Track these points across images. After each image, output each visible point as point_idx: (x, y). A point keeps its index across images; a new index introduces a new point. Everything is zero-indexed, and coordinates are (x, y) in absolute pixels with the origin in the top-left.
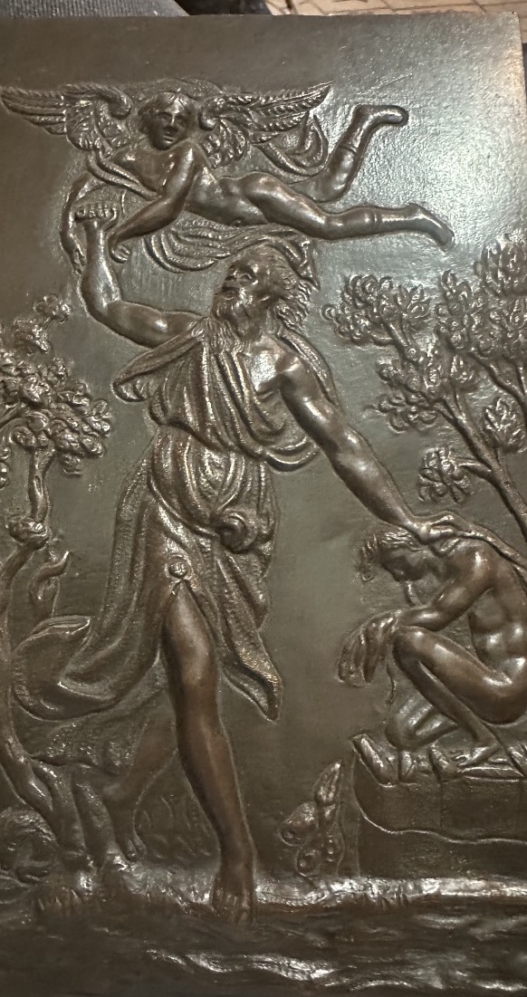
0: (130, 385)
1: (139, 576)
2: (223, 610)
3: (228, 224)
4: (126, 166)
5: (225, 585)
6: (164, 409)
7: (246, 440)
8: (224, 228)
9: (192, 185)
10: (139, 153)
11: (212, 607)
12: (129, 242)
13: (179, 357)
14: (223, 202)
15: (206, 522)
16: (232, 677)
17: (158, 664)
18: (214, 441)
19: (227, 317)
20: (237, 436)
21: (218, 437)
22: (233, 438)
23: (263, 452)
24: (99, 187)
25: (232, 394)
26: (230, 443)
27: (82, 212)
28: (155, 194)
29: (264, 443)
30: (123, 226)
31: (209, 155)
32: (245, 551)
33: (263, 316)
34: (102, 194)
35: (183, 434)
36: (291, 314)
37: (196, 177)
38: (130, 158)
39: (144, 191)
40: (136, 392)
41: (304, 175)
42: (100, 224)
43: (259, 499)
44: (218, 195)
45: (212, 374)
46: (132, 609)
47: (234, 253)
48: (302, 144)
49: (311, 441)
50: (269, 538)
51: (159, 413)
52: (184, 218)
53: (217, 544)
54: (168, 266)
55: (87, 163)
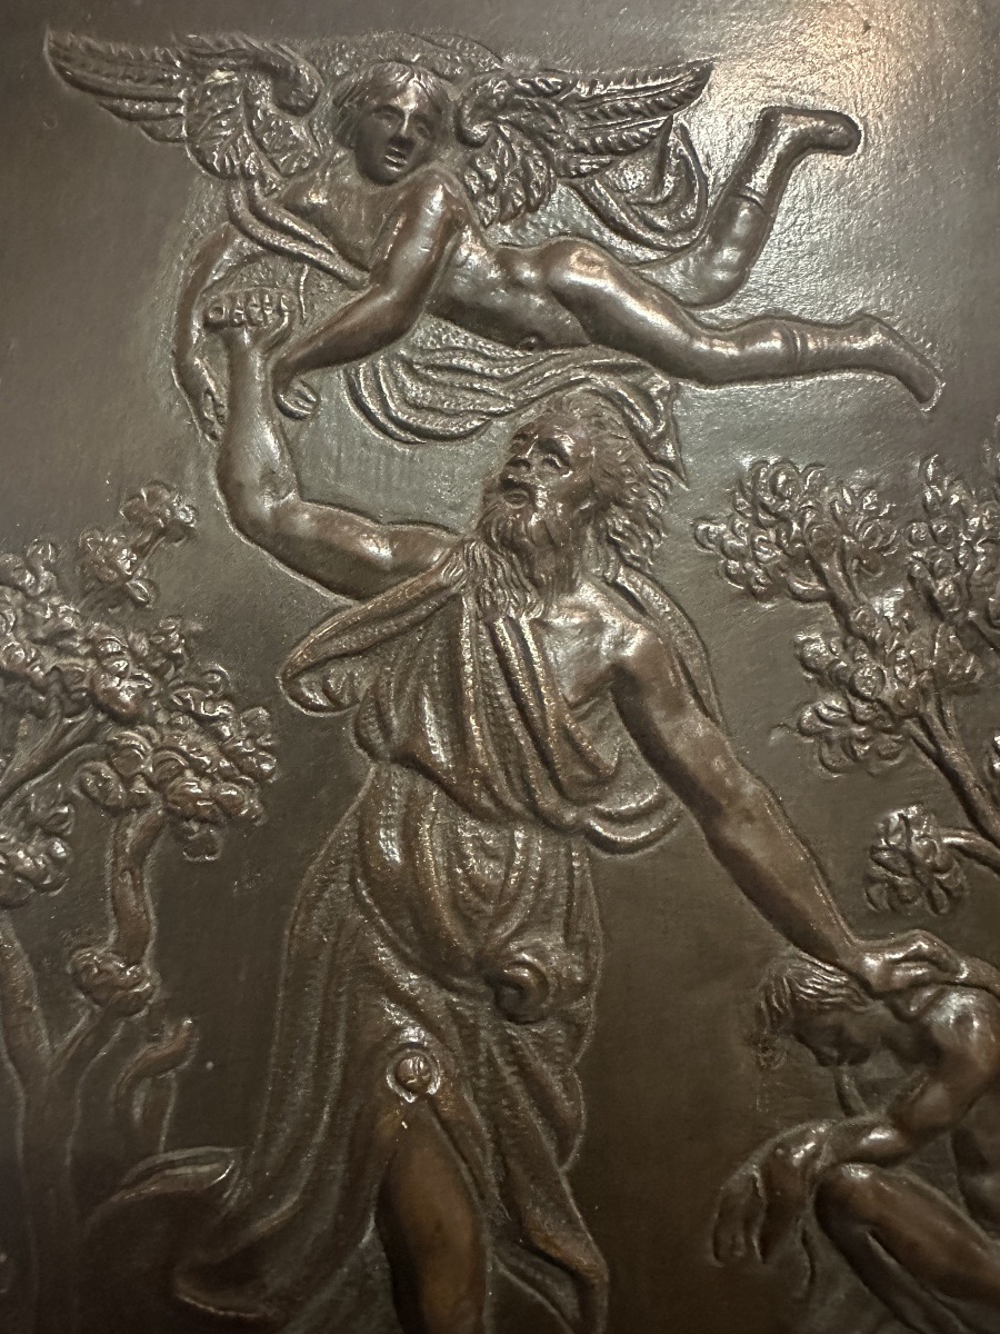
0: (315, 677)
1: (336, 1073)
2: (497, 1141)
3: (514, 347)
4: (308, 214)
5: (505, 1091)
6: (386, 729)
7: (548, 800)
8: (504, 352)
9: (442, 262)
10: (335, 190)
11: (477, 1136)
12: (314, 378)
13: (414, 625)
14: (501, 299)
15: (468, 967)
16: (513, 1261)
17: (371, 1242)
18: (486, 802)
19: (510, 543)
20: (530, 792)
21: (493, 796)
22: (522, 795)
23: (578, 820)
24: (254, 258)
25: (522, 709)
26: (517, 806)
27: (219, 310)
28: (367, 276)
29: (580, 802)
30: (300, 345)
31: (474, 198)
32: (542, 1019)
33: (579, 539)
34: (259, 272)
35: (421, 785)
36: (632, 535)
37: (450, 245)
38: (318, 199)
39: (344, 269)
40: (326, 692)
41: (660, 248)
42: (255, 338)
43: (569, 912)
44: (492, 285)
45: (481, 665)
46: (318, 1138)
47: (523, 406)
48: (658, 183)
49: (671, 794)
50: (584, 988)
51: (376, 738)
52: (425, 330)
53: (487, 1006)
54: (392, 427)
55: (229, 205)
